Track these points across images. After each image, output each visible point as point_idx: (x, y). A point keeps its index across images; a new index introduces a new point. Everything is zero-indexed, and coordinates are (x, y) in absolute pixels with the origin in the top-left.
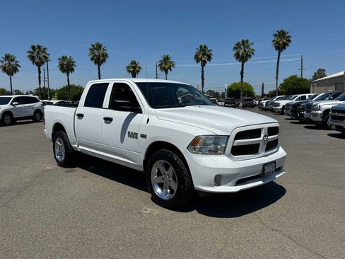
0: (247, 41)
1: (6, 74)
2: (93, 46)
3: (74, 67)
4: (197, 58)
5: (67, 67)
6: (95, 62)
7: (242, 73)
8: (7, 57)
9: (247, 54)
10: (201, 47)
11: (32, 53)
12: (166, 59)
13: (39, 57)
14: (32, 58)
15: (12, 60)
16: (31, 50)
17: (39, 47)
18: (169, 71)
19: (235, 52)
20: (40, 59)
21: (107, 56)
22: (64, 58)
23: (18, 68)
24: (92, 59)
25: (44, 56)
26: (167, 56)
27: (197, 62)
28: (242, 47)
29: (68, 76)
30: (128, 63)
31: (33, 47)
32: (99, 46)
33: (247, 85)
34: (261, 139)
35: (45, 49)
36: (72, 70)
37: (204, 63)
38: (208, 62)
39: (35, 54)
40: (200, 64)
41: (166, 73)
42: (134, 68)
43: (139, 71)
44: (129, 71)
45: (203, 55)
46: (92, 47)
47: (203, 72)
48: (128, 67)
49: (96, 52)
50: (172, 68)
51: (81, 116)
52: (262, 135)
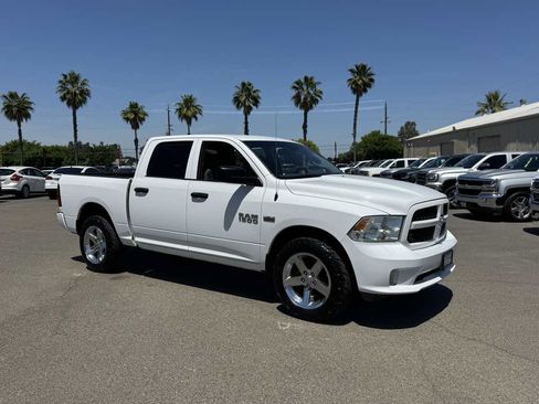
0: (312, 79)
2: (65, 76)
3: (30, 112)
4: (237, 101)
5: (18, 110)
6: (69, 104)
7: (305, 127)
9: (312, 98)
10: (243, 84)
12: (189, 102)
18: (193, 120)
19: (294, 93)
21: (88, 94)
22: (13, 96)
24: (63, 98)
26: (191, 97)
27: (238, 107)
28: (305, 88)
29: (19, 125)
30: (126, 106)
32: (75, 78)
34: (437, 219)
36: (28, 116)
37: (248, 111)
38: (254, 108)
40: (241, 112)
41: (189, 123)
42: (136, 114)
43: (143, 119)
44: (127, 119)
45: (247, 98)
46: (62, 78)
47: (246, 123)
48: (125, 113)
49: (69, 86)
50: (198, 116)
51: (142, 191)
52: (439, 214)
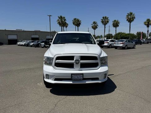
1: (93, 29)
2: (128, 14)
3: (119, 25)
5: (116, 25)
6: (129, 22)
8: (94, 23)
11: (103, 20)
13: (105, 21)
14: (103, 22)
15: (96, 24)
16: (103, 19)
17: (105, 17)
21: (135, 18)
22: (115, 21)
23: (97, 26)
24: (127, 20)
25: (107, 21)
29: (116, 28)
31: (103, 18)
32: (131, 14)
34: (74, 61)
35: (108, 18)
39: (104, 20)
42: (148, 22)
44: (145, 24)
46: (127, 15)
48: (145, 22)
49: (129, 16)
52: (75, 59)
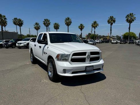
0: (132, 14)
1: (36, 30)
2: (66, 18)
5: (57, 27)
6: (67, 25)
7: (129, 28)
8: (36, 24)
9: (132, 20)
10: (111, 17)
11: (45, 22)
12: (95, 23)
13: (47, 23)
14: (45, 24)
15: (38, 25)
16: (44, 21)
17: (47, 20)
19: (126, 19)
20: (47, 24)
21: (71, 22)
22: (56, 24)
23: (40, 27)
24: (66, 24)
25: (49, 23)
26: (96, 21)
27: (109, 23)
28: (130, 16)
29: (57, 30)
31: (45, 20)
32: (69, 19)
33: (133, 33)
35: (49, 20)
36: (58, 28)
37: (112, 24)
38: (113, 23)
39: (46, 22)
40: (110, 25)
41: (95, 28)
42: (82, 27)
43: (83, 28)
45: (111, 21)
46: (66, 19)
47: (111, 28)
48: (79, 27)
49: (67, 21)
50: (97, 26)
52: (87, 55)
